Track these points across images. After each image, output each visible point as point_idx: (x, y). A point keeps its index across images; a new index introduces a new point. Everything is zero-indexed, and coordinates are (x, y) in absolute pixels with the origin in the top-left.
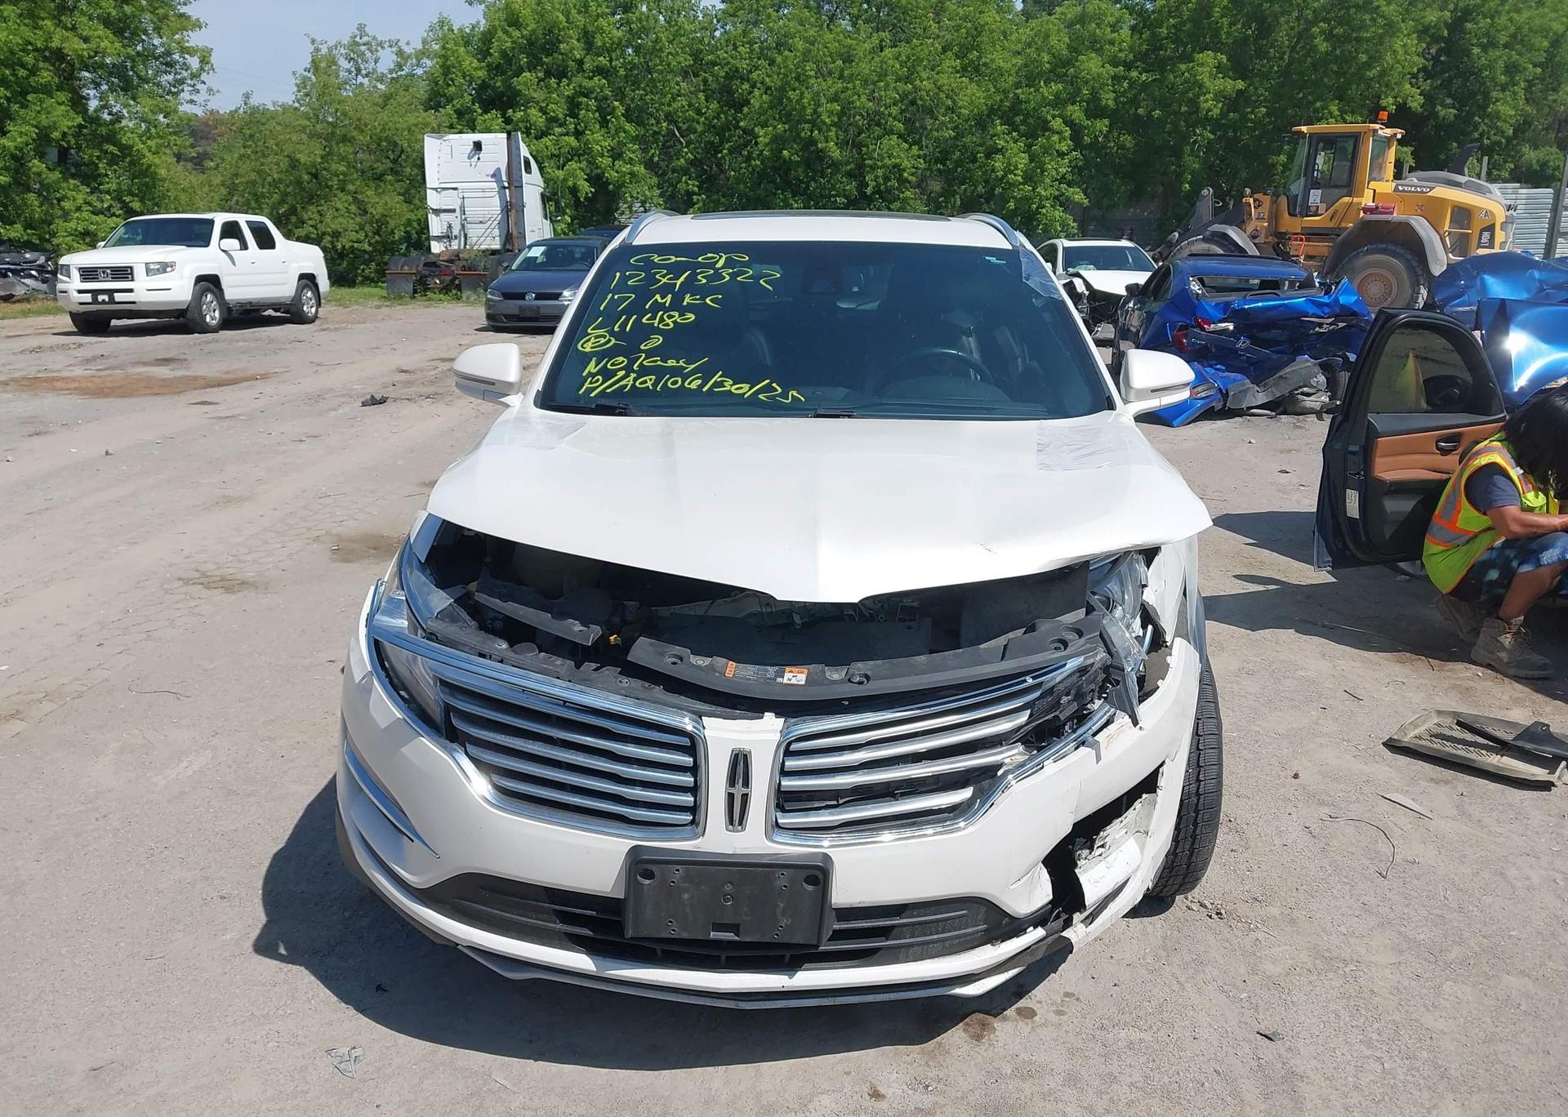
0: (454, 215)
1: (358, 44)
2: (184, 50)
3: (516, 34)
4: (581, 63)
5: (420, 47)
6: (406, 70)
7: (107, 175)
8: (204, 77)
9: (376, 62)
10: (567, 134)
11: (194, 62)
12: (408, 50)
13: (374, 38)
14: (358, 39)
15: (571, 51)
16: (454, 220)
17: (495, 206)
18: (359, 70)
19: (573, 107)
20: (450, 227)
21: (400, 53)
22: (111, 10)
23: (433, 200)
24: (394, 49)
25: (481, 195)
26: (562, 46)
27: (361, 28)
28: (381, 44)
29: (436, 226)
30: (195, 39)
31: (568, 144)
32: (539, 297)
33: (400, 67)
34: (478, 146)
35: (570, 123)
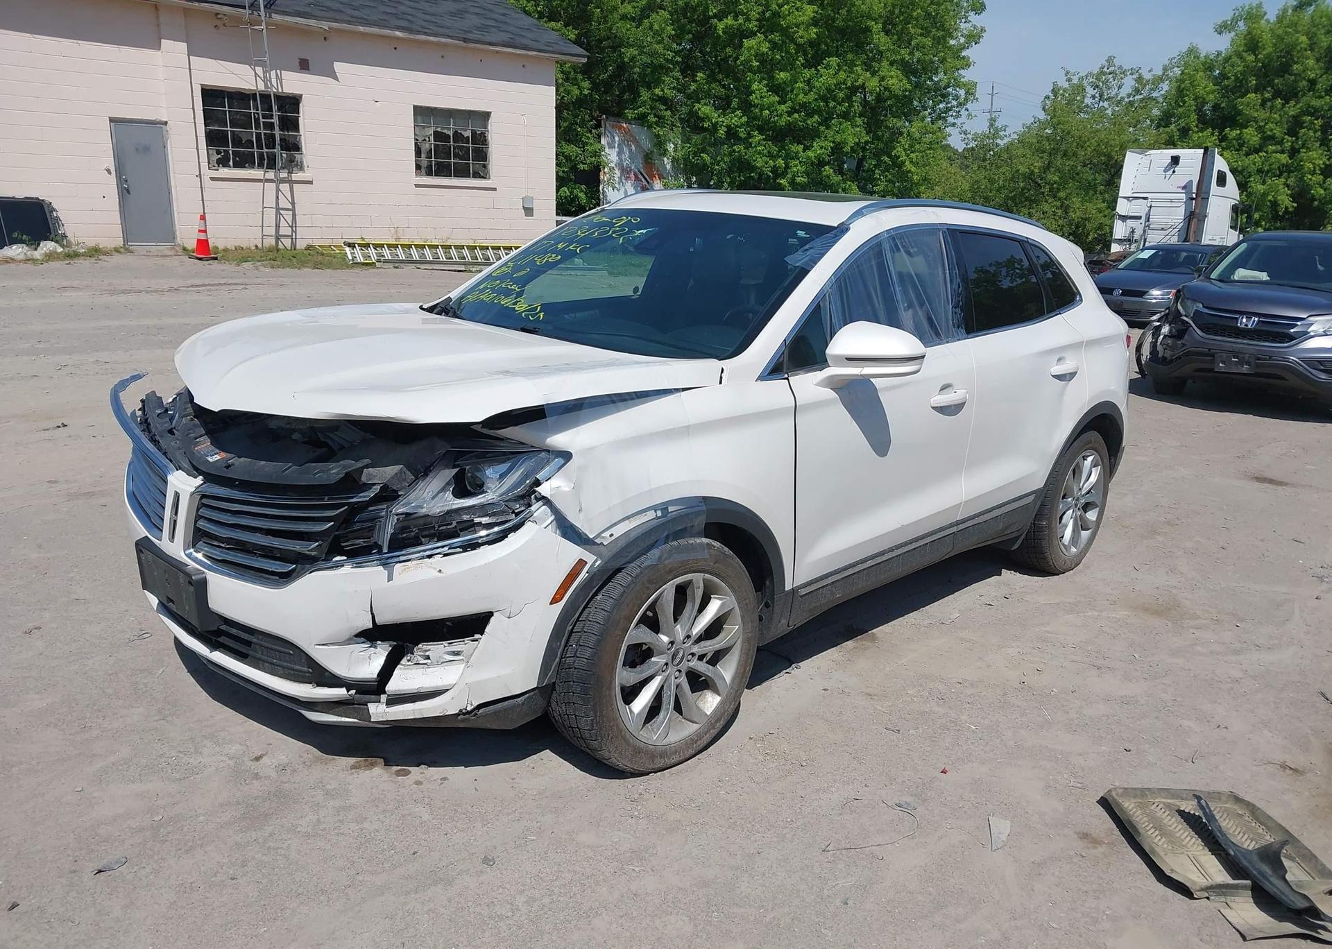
0: (1139, 221)
1: (1105, 74)
2: (958, 85)
3: (1251, 58)
4: (1312, 82)
5: (1160, 73)
6: (1145, 93)
7: (880, 179)
8: (969, 105)
9: (1120, 88)
10: (1282, 152)
11: (962, 93)
12: (1147, 76)
13: (1120, 67)
14: (1105, 69)
15: (1304, 71)
16: (1138, 226)
17: (1179, 214)
18: (1101, 96)
19: (1294, 127)
20: (1133, 231)
21: (1140, 79)
22: (906, 55)
23: (1122, 207)
24: (1135, 76)
25: (1169, 204)
26: (1295, 67)
27: (1110, 60)
28: (1124, 73)
29: (1120, 230)
30: (967, 75)
31: (1279, 161)
32: (1126, 293)
33: (1137, 91)
34: (1175, 160)
35: (1288, 141)
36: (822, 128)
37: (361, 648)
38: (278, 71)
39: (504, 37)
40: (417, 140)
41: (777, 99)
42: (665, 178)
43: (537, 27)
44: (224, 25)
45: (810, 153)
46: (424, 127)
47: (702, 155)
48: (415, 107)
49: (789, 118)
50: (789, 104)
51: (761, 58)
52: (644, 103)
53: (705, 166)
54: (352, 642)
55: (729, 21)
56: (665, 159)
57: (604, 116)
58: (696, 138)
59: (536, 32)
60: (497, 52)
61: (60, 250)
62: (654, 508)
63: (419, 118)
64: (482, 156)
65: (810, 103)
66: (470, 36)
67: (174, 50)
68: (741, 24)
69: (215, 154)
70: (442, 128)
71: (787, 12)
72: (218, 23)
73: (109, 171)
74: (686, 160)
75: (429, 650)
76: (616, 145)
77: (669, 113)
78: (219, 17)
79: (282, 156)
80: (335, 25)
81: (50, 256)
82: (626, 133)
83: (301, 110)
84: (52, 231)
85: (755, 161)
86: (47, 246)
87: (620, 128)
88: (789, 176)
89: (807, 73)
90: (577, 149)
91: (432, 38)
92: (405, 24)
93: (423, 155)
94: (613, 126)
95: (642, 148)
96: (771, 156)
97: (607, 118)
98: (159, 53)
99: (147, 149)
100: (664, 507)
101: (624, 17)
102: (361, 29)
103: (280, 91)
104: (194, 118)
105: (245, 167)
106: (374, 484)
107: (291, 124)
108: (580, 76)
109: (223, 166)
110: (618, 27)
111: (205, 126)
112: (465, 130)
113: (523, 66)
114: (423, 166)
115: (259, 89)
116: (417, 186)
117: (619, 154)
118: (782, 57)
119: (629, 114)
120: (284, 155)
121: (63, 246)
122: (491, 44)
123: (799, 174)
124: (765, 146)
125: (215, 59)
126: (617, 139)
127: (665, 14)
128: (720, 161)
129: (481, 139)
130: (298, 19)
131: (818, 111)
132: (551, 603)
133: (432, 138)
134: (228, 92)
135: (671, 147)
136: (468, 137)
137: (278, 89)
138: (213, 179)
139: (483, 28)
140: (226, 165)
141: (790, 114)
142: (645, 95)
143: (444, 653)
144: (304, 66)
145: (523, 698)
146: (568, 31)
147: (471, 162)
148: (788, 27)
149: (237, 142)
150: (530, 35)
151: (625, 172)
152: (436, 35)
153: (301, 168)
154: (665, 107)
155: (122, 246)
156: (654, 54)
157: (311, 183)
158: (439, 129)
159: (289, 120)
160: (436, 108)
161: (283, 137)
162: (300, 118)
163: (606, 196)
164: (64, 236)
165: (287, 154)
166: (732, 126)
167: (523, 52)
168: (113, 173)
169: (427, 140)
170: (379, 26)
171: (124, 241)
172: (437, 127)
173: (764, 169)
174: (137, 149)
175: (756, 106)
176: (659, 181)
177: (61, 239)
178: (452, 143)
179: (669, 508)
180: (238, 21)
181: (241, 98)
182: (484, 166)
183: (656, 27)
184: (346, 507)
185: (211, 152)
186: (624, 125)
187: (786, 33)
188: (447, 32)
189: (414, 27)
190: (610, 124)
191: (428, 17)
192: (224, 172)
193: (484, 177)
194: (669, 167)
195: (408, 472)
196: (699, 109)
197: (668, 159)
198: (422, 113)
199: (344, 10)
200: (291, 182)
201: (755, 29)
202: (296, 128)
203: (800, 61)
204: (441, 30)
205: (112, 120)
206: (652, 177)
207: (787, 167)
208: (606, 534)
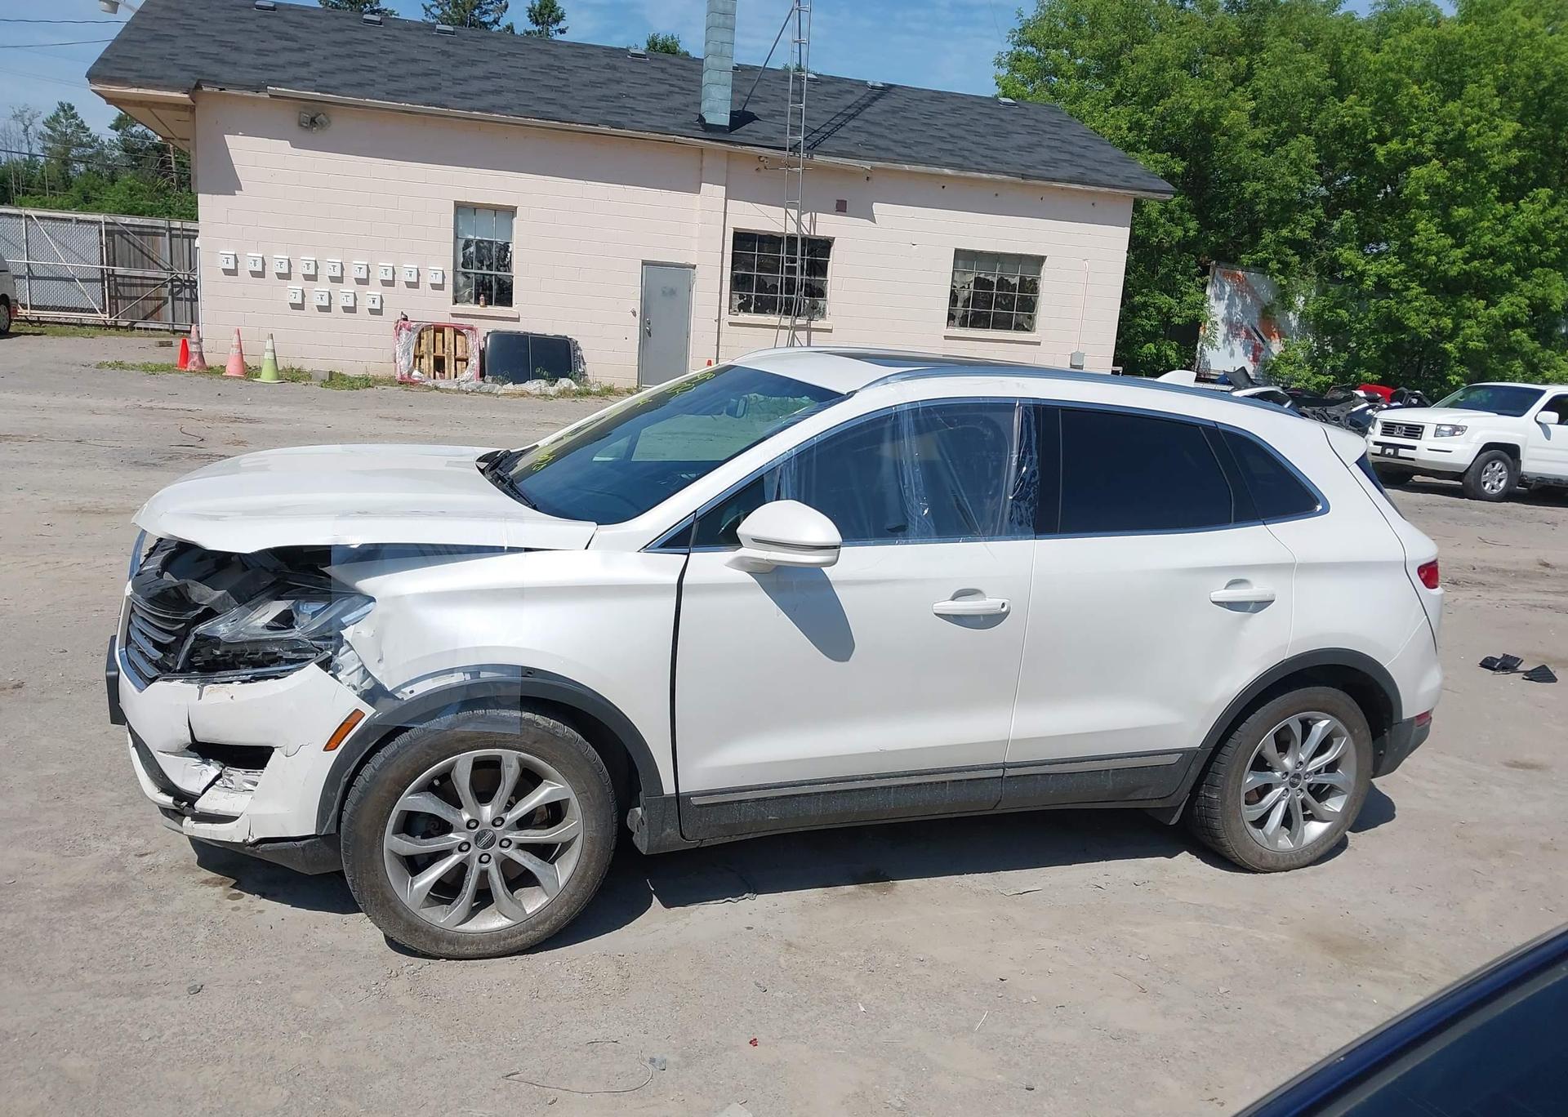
36: (1517, 280)
37: (193, 762)
38: (813, 214)
39: (1074, 172)
40: (955, 287)
41: (1450, 241)
42: (1287, 337)
43: (1122, 160)
44: (765, 168)
45: (1493, 311)
46: (965, 273)
47: (1338, 310)
48: (957, 251)
49: (1464, 267)
50: (1468, 248)
51: (1434, 190)
52: (1265, 247)
53: (1342, 325)
54: (185, 754)
55: (1394, 145)
56: (1291, 314)
57: (1214, 262)
58: (1334, 289)
59: (1117, 165)
60: (1063, 189)
61: (575, 387)
62: (464, 670)
63: (960, 263)
64: (1029, 305)
65: (1501, 247)
66: (1031, 172)
67: (714, 193)
68: (1409, 148)
69: (738, 298)
70: (986, 275)
71: (1475, 133)
72: (761, 166)
73: (634, 313)
74: (1318, 316)
75: (232, 775)
76: (1226, 297)
77: (1297, 258)
78: (762, 159)
79: (804, 302)
80: (878, 164)
81: (563, 394)
82: (1241, 283)
83: (831, 253)
84: (573, 369)
85: (1408, 319)
86: (564, 383)
87: (1234, 276)
88: (1460, 339)
89: (1500, 209)
90: (1172, 300)
91: (985, 175)
92: (958, 160)
93: (959, 304)
94: (1224, 273)
95: (1260, 300)
96: (1434, 313)
97: (1217, 264)
98: (698, 196)
99: (673, 292)
100: (476, 670)
101: (1254, 145)
102: (907, 167)
103: (812, 233)
104: (722, 262)
105: (765, 313)
106: (203, 605)
107: (818, 268)
108: (1187, 215)
109: (744, 311)
110: (1240, 158)
111: (732, 270)
112: (1014, 277)
113: (1093, 204)
114: (957, 316)
115: (788, 232)
116: (946, 338)
117: (1229, 307)
118: (1466, 189)
119: (1245, 259)
120: (807, 301)
121: (577, 383)
122: (1054, 180)
123: (1475, 338)
124: (1425, 301)
125: (752, 202)
126: (1228, 289)
127: (1310, 140)
128: (1363, 319)
129: (1030, 288)
130: (840, 159)
131: (1513, 257)
132: (325, 750)
133: (972, 285)
134: (760, 236)
135: (1299, 301)
136: (1015, 284)
137: (810, 232)
138: (731, 324)
139: (1055, 162)
140: (747, 310)
141: (1466, 261)
142: (1268, 236)
143: (244, 781)
144: (841, 208)
145: (303, 843)
146: (1175, 162)
147: (1015, 312)
148: (1477, 151)
149: (762, 287)
150: (1108, 170)
151: (1233, 328)
152: (989, 172)
153: (823, 316)
154: (1292, 252)
155: (635, 387)
156: (1287, 188)
157: (830, 331)
158: (982, 276)
159: (818, 264)
160: (981, 252)
161: (808, 283)
162: (829, 263)
163: (1204, 356)
164: (584, 374)
165: (810, 300)
166: (1383, 275)
167: (1093, 188)
168: (638, 315)
169: (967, 287)
170: (927, 164)
171: (638, 383)
172: (980, 273)
173: (1420, 329)
174: (664, 292)
175: (1419, 251)
176: (1278, 341)
177: (581, 378)
178: (995, 291)
179: (481, 673)
180: (776, 164)
181: (771, 241)
182: (1030, 317)
183: (1293, 155)
184: (184, 624)
185: (734, 296)
186: (1240, 273)
187: (1477, 160)
188: (1005, 168)
189: (966, 163)
190: (1220, 272)
191: (989, 153)
192: (744, 317)
193: (1029, 329)
194: (1294, 323)
195: (231, 598)
196: (1341, 254)
197: (1294, 314)
198: (964, 258)
199: (892, 148)
200: (809, 330)
201: (1429, 154)
202: (824, 274)
203: (1493, 193)
204: (998, 166)
205: (644, 263)
206: (1270, 335)
207: (1457, 329)
208: (407, 690)
